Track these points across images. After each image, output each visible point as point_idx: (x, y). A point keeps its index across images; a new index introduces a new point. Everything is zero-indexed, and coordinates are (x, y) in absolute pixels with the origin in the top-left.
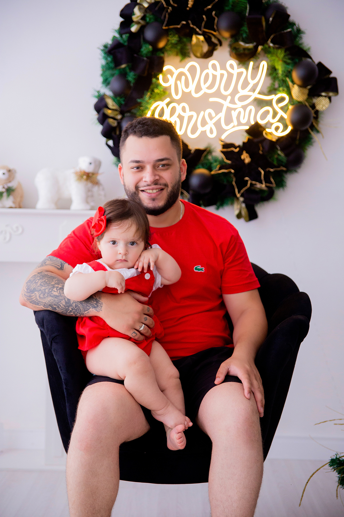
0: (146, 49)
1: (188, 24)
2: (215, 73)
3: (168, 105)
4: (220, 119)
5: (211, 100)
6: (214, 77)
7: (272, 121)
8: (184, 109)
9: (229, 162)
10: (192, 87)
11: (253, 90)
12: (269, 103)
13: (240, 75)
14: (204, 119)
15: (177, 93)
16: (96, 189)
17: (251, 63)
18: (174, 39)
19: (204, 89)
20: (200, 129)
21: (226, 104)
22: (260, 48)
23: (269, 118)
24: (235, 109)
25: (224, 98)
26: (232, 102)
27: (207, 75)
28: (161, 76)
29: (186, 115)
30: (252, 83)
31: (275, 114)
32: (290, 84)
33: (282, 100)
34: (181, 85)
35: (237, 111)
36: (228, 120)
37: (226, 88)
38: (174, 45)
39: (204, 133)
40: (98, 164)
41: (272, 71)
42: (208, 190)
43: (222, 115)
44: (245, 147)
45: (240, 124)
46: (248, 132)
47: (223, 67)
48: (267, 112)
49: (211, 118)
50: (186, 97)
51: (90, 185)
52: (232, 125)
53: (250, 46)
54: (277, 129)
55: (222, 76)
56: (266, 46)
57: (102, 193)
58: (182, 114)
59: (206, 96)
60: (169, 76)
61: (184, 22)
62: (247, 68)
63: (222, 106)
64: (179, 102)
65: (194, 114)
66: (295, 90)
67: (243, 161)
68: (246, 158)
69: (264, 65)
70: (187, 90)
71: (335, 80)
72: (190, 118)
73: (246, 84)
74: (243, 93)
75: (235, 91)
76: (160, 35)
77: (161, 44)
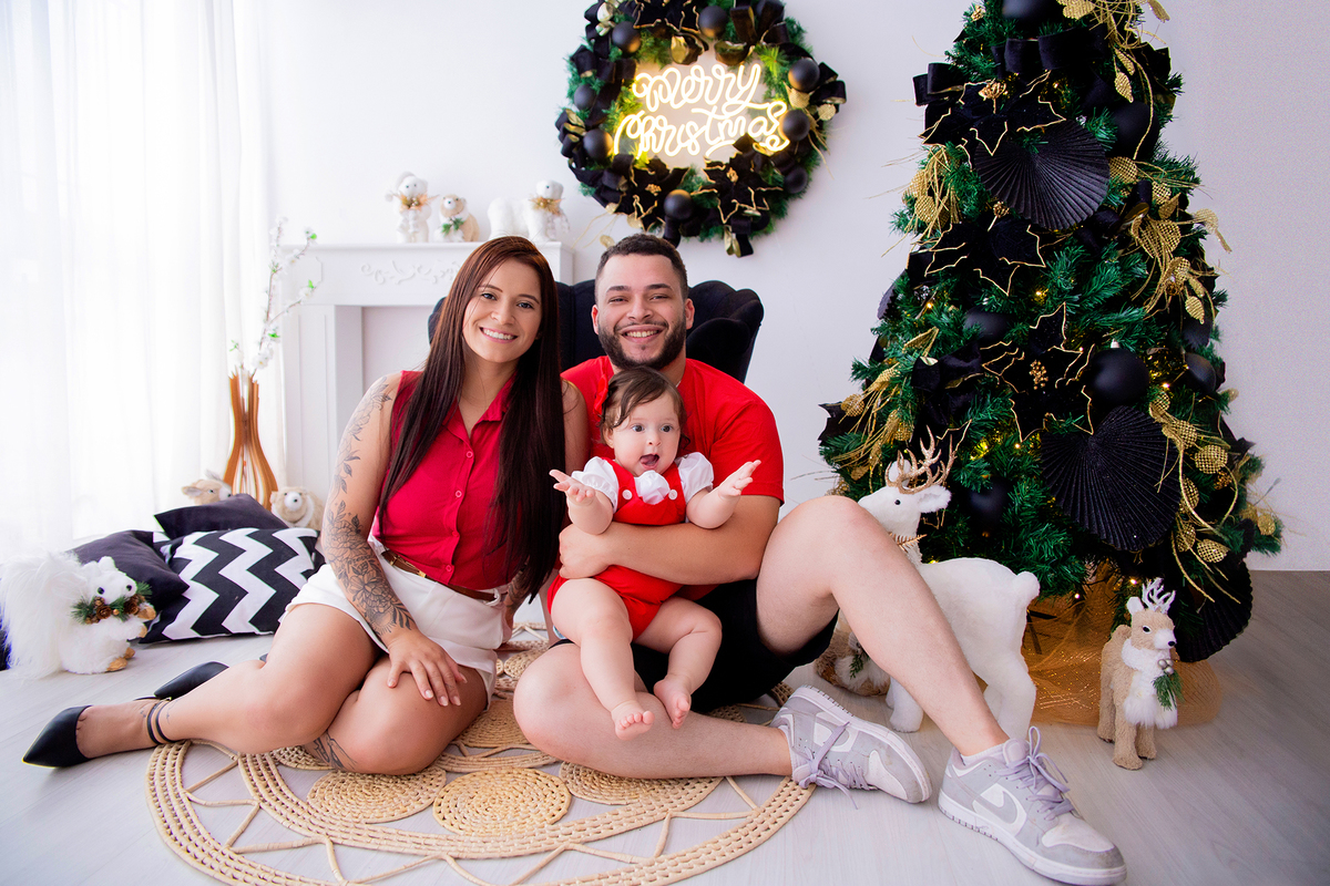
0: (615, 53)
1: (663, 22)
2: (698, 80)
3: (642, 118)
4: (704, 133)
5: (694, 111)
6: (698, 84)
7: (766, 134)
8: (661, 123)
9: (713, 182)
10: (671, 97)
11: (743, 98)
12: (763, 113)
13: (728, 81)
14: (684, 133)
15: (653, 105)
16: (557, 220)
17: (742, 68)
18: (648, 41)
19: (686, 99)
20: (681, 145)
21: (712, 115)
22: (752, 49)
23: (763, 130)
24: (722, 121)
25: (709, 108)
26: (719, 112)
27: (689, 82)
28: (634, 86)
29: (663, 130)
30: (743, 90)
31: (770, 125)
32: (787, 88)
33: (779, 108)
34: (658, 96)
35: (725, 123)
36: (714, 134)
37: (712, 97)
38: (650, 49)
39: (684, 150)
40: (559, 189)
41: (767, 73)
42: (687, 215)
43: (706, 128)
44: (733, 163)
45: (727, 138)
46: (737, 145)
47: (708, 73)
49: (693, 132)
50: (664, 109)
51: (550, 214)
52: (718, 139)
53: (740, 46)
54: (772, 143)
55: (707, 82)
56: (759, 46)
57: (565, 225)
58: (659, 128)
59: (688, 107)
60: (644, 85)
61: (659, 21)
62: (737, 75)
63: (707, 117)
64: (655, 115)
65: (673, 128)
66: (793, 95)
67: (729, 179)
68: (733, 176)
69: (756, 69)
70: (665, 101)
71: (842, 84)
72: (668, 133)
73: (735, 91)
74: (731, 101)
75: (723, 99)
76: (633, 35)
77: (633, 47)
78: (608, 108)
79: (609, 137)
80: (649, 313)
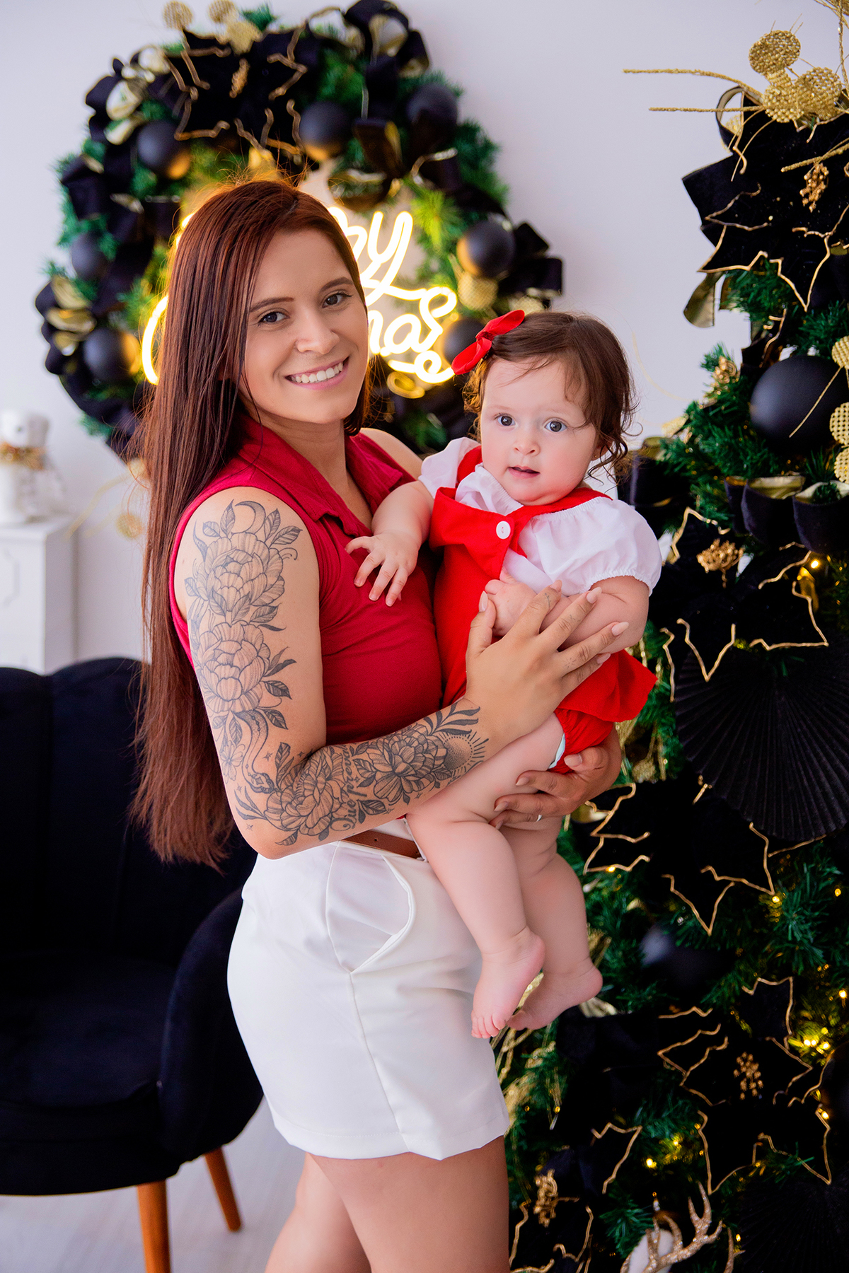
0: (144, 179)
1: (233, 128)
7: (417, 347)
11: (379, 276)
12: (413, 307)
17: (378, 216)
18: (206, 158)
22: (396, 185)
23: (411, 341)
31: (425, 331)
32: (458, 269)
33: (440, 301)
38: (209, 170)
40: (40, 428)
41: (422, 237)
48: (406, 329)
51: (26, 470)
53: (375, 178)
54: (427, 365)
56: (408, 182)
61: (223, 125)
62: (368, 227)
66: (467, 282)
69: (404, 222)
71: (557, 264)
73: (364, 262)
76: (173, 150)
77: (178, 170)
78: (128, 289)
79: (130, 342)
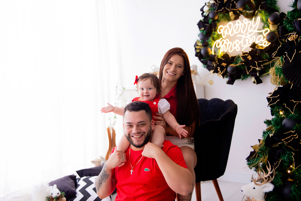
0: (210, 21)
1: (225, 8)
2: (239, 25)
3: (221, 41)
4: (241, 43)
5: (238, 36)
6: (239, 27)
7: (263, 41)
8: (227, 41)
9: (244, 60)
10: (230, 32)
11: (254, 29)
12: (261, 33)
13: (249, 24)
14: (235, 44)
15: (224, 35)
17: (254, 18)
18: (221, 15)
19: (235, 32)
20: (233, 48)
21: (244, 37)
22: (256, 12)
23: (261, 40)
24: (247, 38)
25: (243, 34)
26: (246, 35)
27: (236, 26)
28: (218, 30)
29: (228, 44)
30: (254, 26)
31: (264, 37)
32: (269, 24)
33: (267, 31)
34: (226, 33)
35: (248, 39)
36: (245, 43)
37: (243, 30)
38: (222, 17)
39: (235, 50)
41: (262, 20)
42: (235, 72)
43: (242, 41)
44: (250, 53)
45: (249, 44)
46: (251, 47)
47: (242, 22)
48: (261, 37)
49: (238, 43)
50: (228, 37)
52: (246, 45)
53: (252, 12)
54: (265, 43)
55: (242, 25)
56: (259, 10)
58: (226, 43)
59: (236, 35)
60: (221, 30)
63: (242, 37)
64: (225, 39)
65: (231, 43)
66: (271, 26)
67: (248, 59)
68: (250, 58)
69: (259, 18)
70: (228, 34)
72: (229, 45)
73: (251, 27)
74: (250, 31)
75: (247, 31)
76: (215, 14)
77: (216, 18)
78: (208, 40)
79: (209, 49)
80: (139, 130)
